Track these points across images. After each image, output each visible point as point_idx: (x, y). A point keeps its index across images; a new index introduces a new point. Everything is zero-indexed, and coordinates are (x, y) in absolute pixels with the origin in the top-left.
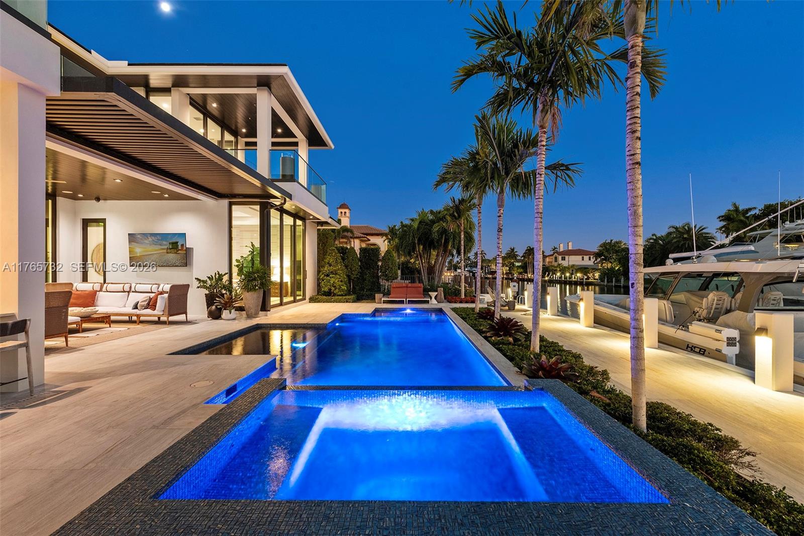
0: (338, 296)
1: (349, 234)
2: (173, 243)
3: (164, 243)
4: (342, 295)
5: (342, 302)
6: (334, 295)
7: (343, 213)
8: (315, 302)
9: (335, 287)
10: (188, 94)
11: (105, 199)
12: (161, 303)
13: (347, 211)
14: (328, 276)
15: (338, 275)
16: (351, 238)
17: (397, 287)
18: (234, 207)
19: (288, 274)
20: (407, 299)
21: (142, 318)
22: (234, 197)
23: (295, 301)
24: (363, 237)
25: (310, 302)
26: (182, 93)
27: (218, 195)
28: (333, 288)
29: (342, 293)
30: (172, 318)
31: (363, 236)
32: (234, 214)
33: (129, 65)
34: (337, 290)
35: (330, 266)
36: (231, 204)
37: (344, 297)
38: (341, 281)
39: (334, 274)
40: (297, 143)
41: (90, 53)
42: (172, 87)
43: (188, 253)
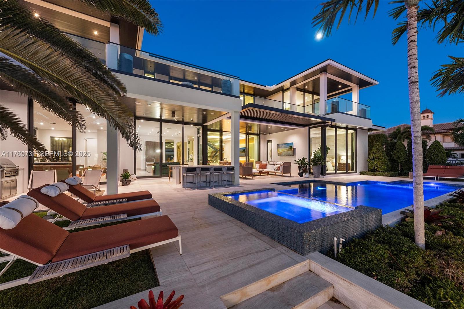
0: (380, 172)
1: (430, 131)
2: (290, 147)
3: (288, 147)
4: (383, 172)
5: (382, 176)
6: (378, 171)
7: (426, 117)
8: (363, 175)
9: (377, 166)
10: (296, 87)
11: (272, 133)
12: (281, 169)
13: (430, 114)
14: (372, 160)
15: (380, 159)
16: (431, 134)
17: (433, 168)
18: (311, 130)
19: (350, 159)
20: (438, 177)
21: (276, 174)
22: (310, 125)
23: (346, 173)
24: (444, 132)
25: (360, 175)
26: (293, 88)
27: (303, 126)
28: (376, 168)
29: (383, 170)
30: (284, 175)
31: (446, 131)
32: (311, 133)
33: (276, 85)
34: (379, 169)
35: (374, 154)
36: (309, 129)
37: (384, 173)
38: (382, 163)
39: (377, 159)
40: (352, 89)
41: (265, 86)
42: (290, 87)
43: (294, 150)
